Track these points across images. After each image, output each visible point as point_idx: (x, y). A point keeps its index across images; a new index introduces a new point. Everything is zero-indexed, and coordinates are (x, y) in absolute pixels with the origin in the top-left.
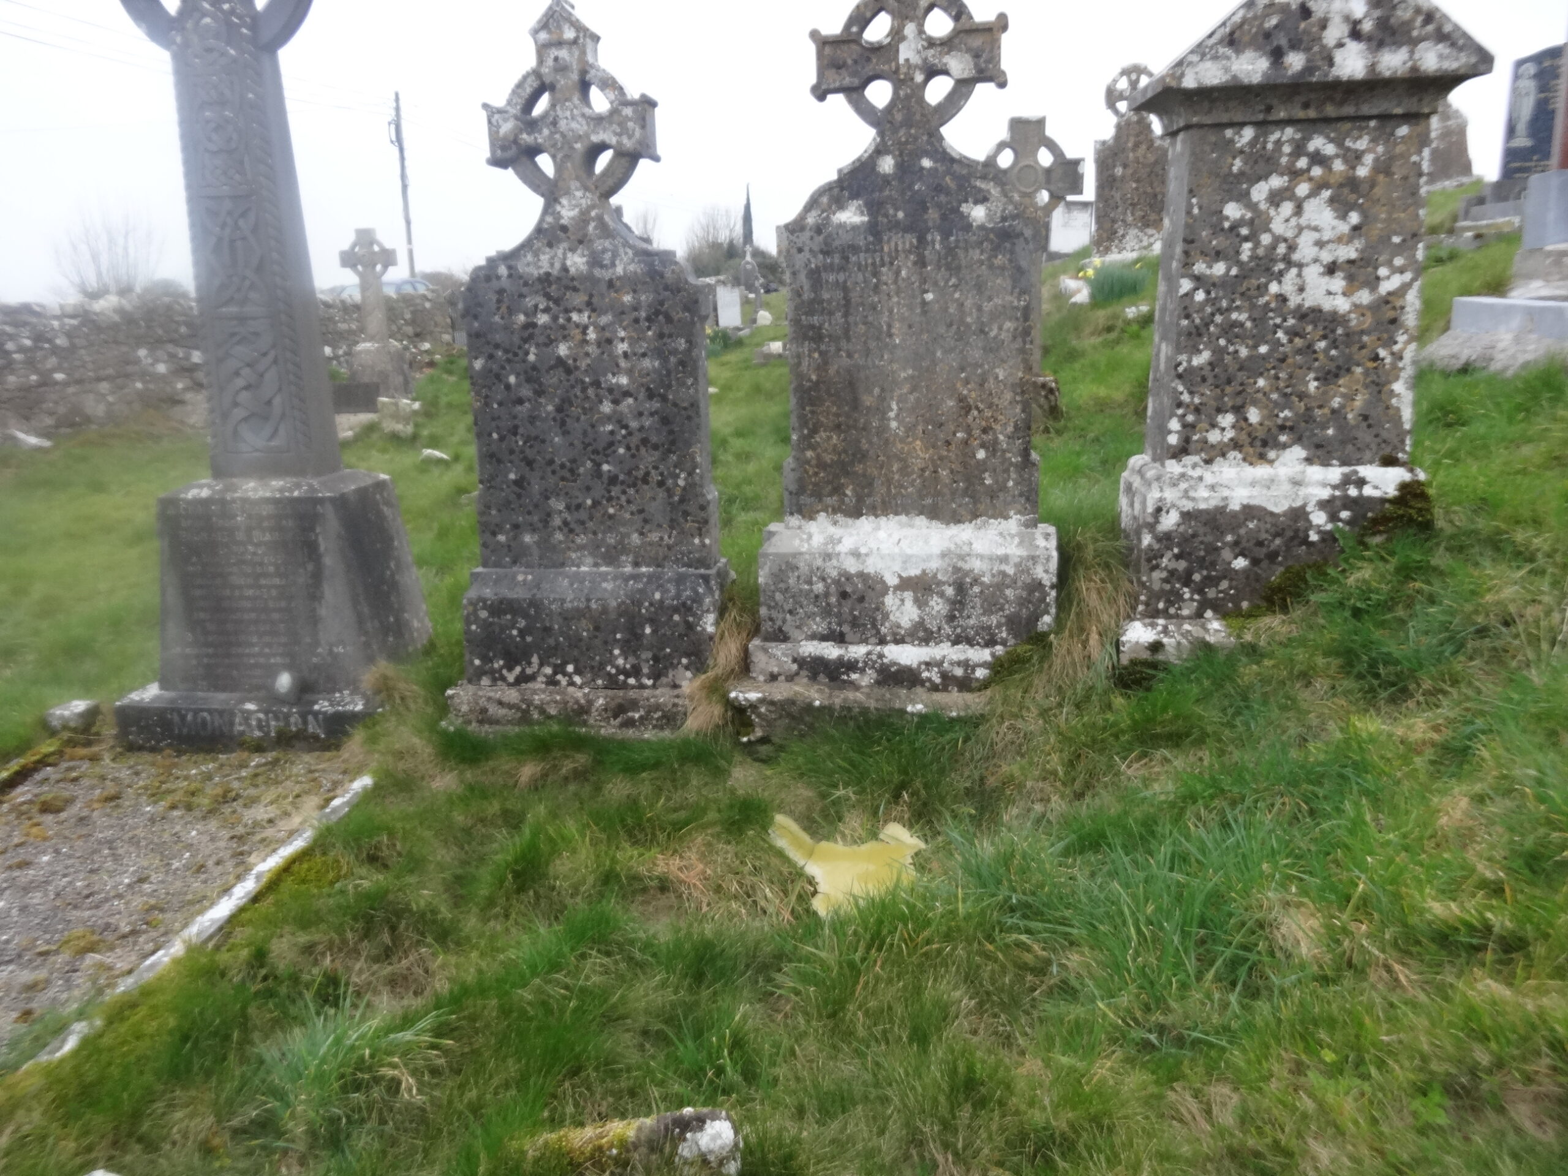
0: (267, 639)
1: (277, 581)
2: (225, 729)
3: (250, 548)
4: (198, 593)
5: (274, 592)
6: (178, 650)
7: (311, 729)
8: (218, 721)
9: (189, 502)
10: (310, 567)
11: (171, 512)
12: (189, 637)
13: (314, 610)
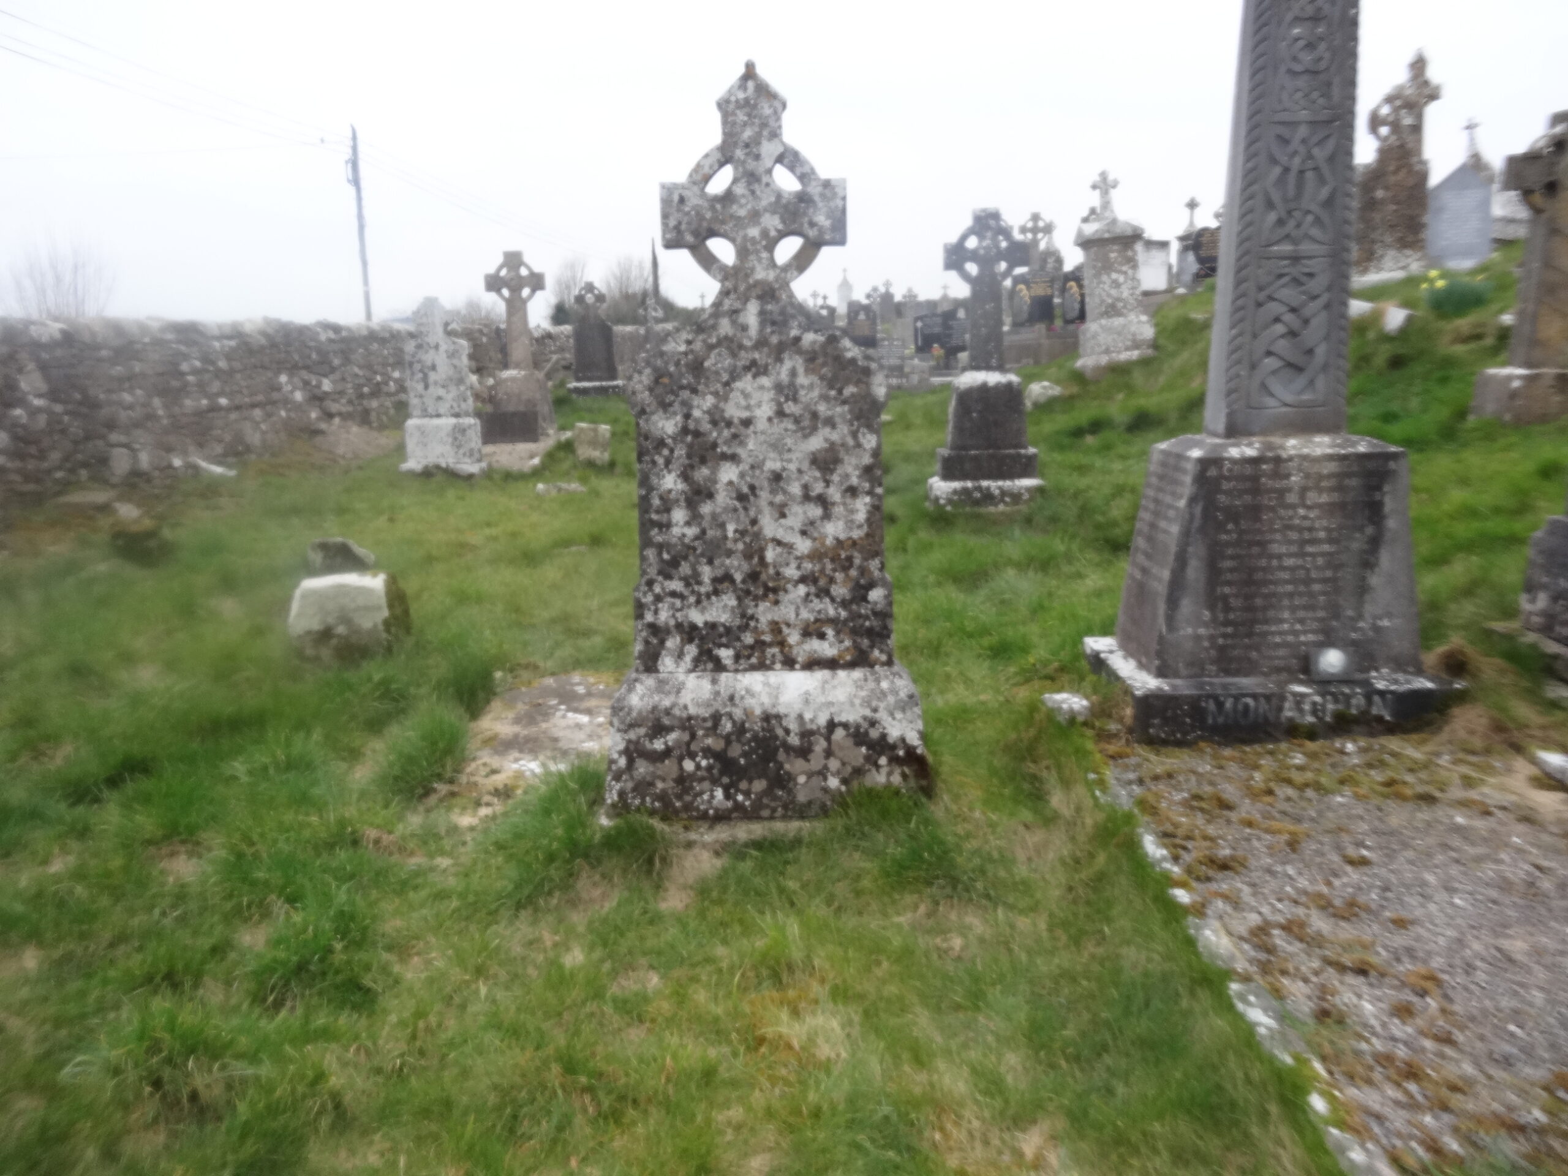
0: (1301, 614)
1: (1326, 548)
2: (1271, 717)
3: (1302, 512)
4: (1228, 564)
5: (1320, 561)
6: (1190, 631)
7: (1375, 711)
8: (1263, 706)
9: (1234, 461)
10: (1370, 530)
11: (1212, 472)
12: (1207, 615)
13: (1364, 579)
